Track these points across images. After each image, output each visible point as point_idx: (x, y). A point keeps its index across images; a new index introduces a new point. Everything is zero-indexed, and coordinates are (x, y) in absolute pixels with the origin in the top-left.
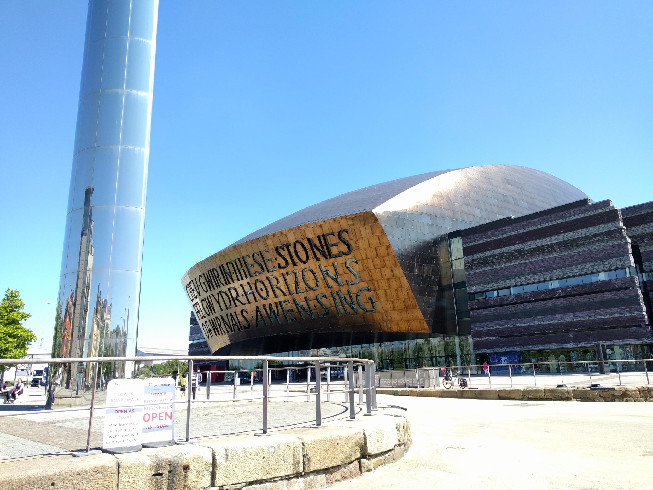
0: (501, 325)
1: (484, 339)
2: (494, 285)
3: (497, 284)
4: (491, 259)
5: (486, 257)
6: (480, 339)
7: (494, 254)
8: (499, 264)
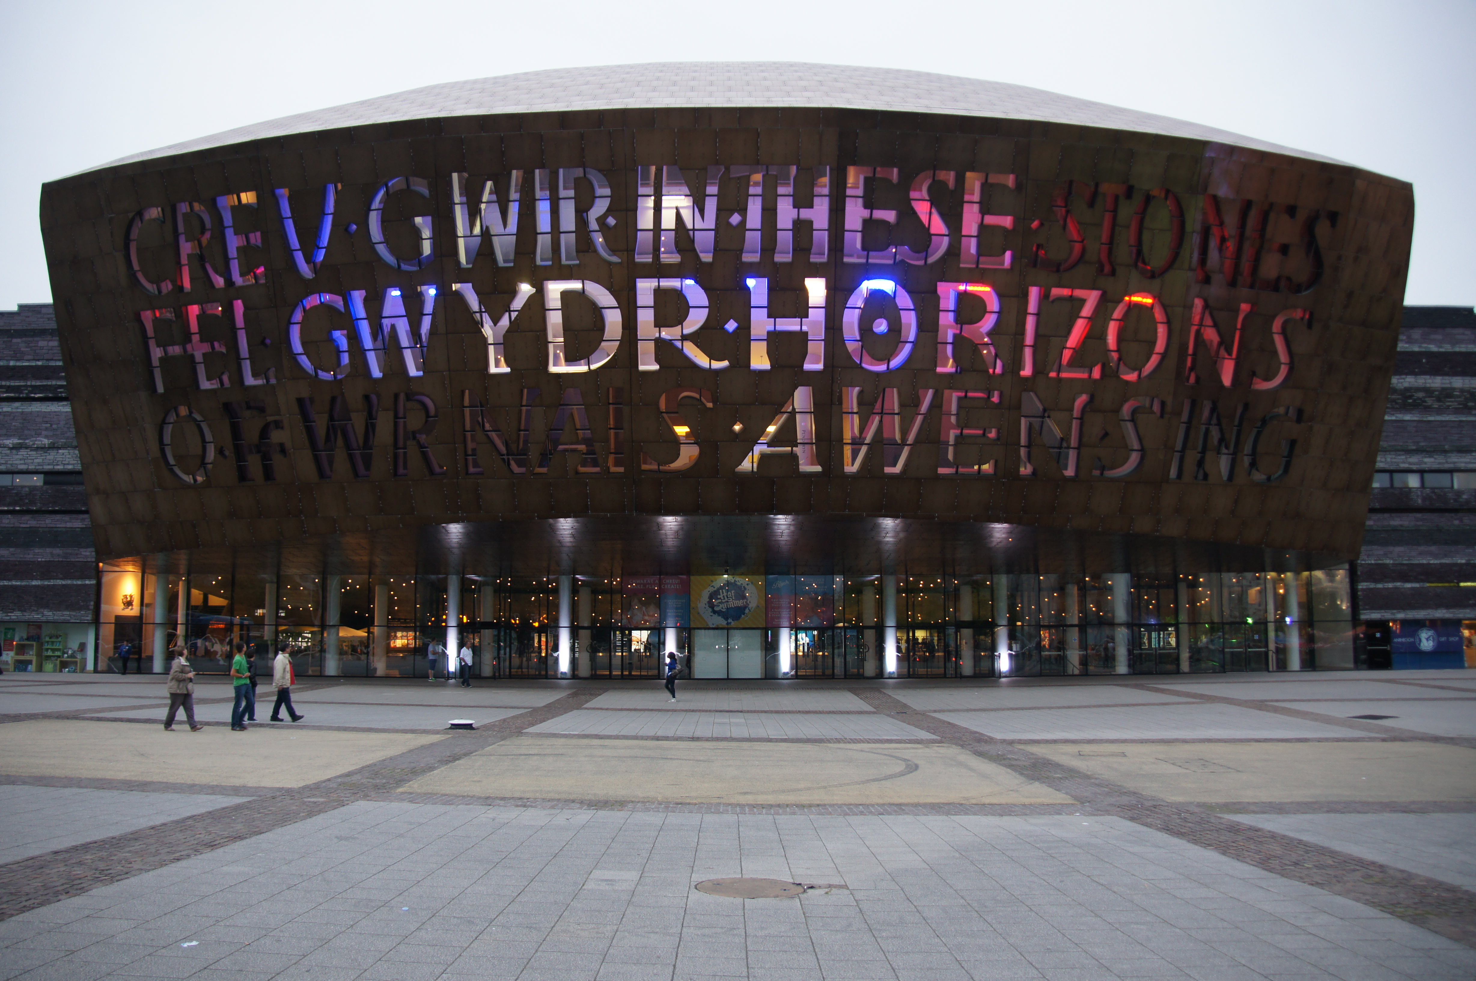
0: (1436, 556)
1: (1390, 585)
2: (1426, 460)
3: (1432, 460)
4: (1421, 395)
5: (1407, 389)
6: (1380, 586)
7: (1428, 385)
8: (1440, 411)
